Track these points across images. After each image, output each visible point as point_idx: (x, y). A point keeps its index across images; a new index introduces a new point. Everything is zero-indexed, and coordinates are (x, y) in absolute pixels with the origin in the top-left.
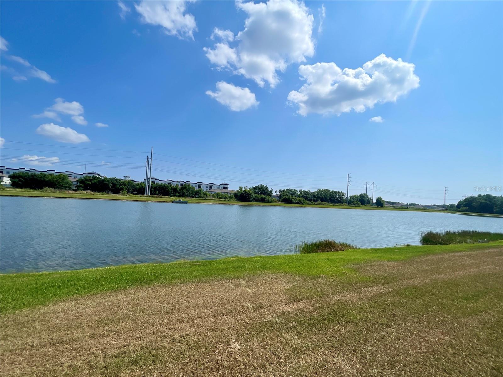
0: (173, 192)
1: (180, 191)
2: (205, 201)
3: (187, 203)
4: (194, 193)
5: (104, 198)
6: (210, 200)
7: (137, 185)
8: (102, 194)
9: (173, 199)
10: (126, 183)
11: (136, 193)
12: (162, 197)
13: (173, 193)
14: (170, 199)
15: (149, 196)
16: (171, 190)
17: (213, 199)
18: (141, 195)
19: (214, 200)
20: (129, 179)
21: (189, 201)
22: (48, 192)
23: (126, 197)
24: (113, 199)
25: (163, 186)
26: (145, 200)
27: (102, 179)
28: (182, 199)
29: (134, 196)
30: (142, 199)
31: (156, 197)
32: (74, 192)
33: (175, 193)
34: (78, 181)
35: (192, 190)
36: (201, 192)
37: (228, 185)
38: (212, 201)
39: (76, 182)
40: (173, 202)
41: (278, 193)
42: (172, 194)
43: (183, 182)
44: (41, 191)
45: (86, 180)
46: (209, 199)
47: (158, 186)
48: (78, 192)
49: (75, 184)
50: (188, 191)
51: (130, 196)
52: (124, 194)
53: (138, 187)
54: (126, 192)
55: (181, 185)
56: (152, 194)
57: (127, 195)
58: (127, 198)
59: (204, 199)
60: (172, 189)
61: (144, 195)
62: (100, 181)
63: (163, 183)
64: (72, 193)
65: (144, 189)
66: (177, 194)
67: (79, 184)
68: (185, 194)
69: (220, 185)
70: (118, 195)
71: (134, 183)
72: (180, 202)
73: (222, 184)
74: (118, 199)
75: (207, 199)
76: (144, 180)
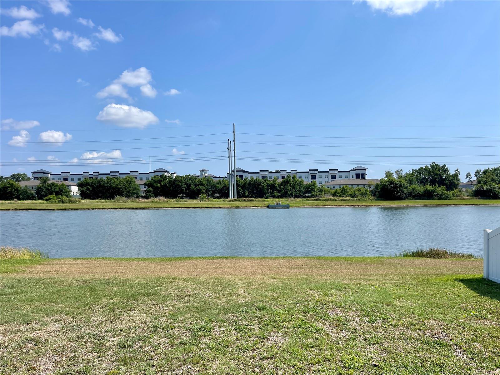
0: (269, 191)
1: (280, 188)
2: (318, 203)
3: (288, 208)
4: (302, 189)
5: (179, 206)
6: (326, 200)
7: (218, 184)
8: (177, 201)
9: (270, 201)
10: (204, 182)
11: (217, 195)
12: (252, 200)
13: (271, 193)
14: (263, 203)
15: (235, 200)
16: (268, 187)
17: (331, 199)
18: (225, 199)
19: (333, 200)
20: (207, 174)
21: (292, 205)
22: (120, 202)
23: (206, 202)
24: (191, 206)
25: (254, 182)
26: (230, 206)
27: (173, 178)
28: (282, 201)
29: (215, 201)
30: (226, 204)
31: (245, 201)
32: (146, 200)
33: (273, 191)
34: (145, 184)
35: (299, 185)
36: (315, 187)
37: (365, 169)
38: (330, 202)
39: (143, 186)
40: (268, 207)
41: (474, 178)
42: (268, 193)
43: (285, 173)
44: (114, 201)
45: (155, 182)
46: (325, 198)
47: (247, 183)
48: (149, 200)
49: (143, 189)
50: (293, 187)
51: (211, 201)
52: (203, 199)
53: (220, 186)
54: (205, 195)
55: (283, 177)
56: (240, 196)
57: (206, 201)
58: (207, 204)
59: (316, 200)
60: (268, 185)
61: (229, 199)
62: (172, 181)
63: (255, 177)
64: (144, 202)
65: (228, 188)
66: (276, 193)
67: (147, 187)
68: (289, 192)
69: (351, 170)
70: (194, 201)
71: (215, 179)
72: (278, 206)
73: (354, 170)
74: (196, 207)
75: (320, 200)
76: (228, 174)
